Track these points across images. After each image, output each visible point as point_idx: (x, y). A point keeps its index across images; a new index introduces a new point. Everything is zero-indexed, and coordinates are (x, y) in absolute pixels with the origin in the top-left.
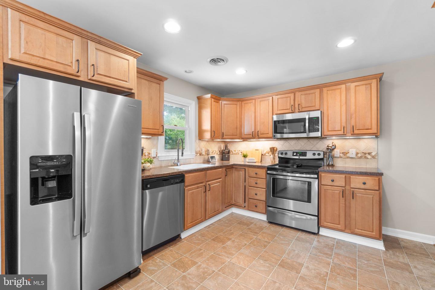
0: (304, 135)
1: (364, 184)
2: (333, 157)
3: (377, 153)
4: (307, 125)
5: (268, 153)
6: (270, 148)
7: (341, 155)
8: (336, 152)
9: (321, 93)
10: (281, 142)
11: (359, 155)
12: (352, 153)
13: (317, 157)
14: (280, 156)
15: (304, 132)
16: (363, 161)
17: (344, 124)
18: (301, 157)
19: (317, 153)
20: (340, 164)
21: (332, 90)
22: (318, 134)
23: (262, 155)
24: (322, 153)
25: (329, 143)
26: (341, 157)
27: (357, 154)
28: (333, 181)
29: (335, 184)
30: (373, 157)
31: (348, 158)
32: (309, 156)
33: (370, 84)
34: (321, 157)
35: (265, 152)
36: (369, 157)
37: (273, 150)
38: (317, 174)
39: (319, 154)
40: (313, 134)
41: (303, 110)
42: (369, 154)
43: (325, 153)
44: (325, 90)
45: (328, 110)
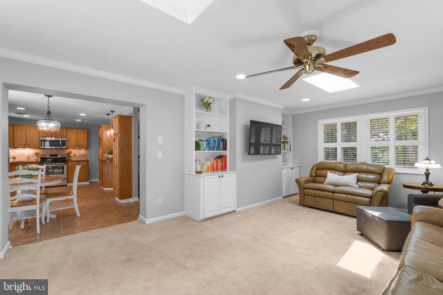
0: (59, 147)
1: (84, 164)
2: (70, 157)
3: (87, 155)
4: (60, 143)
5: (32, 156)
6: (35, 153)
7: (74, 155)
8: (72, 155)
9: (66, 131)
10: (42, 150)
11: (81, 155)
12: (78, 154)
13: (63, 157)
14: (42, 157)
15: (59, 146)
16: (82, 157)
17: (76, 144)
18: (55, 157)
19: (63, 155)
20: (73, 159)
21: (71, 131)
22: (65, 147)
23: (28, 157)
24: (65, 155)
25: (69, 151)
26: (73, 156)
27: (80, 155)
28: (73, 164)
29: (73, 165)
30: (85, 156)
31: (76, 156)
32: (59, 156)
33: (85, 131)
34: (65, 156)
35: (29, 155)
36: (84, 156)
37: (37, 154)
38: (66, 162)
39: (64, 155)
40: (62, 147)
41: (58, 136)
42: (84, 155)
43: (67, 155)
44: (68, 130)
45: (69, 138)
